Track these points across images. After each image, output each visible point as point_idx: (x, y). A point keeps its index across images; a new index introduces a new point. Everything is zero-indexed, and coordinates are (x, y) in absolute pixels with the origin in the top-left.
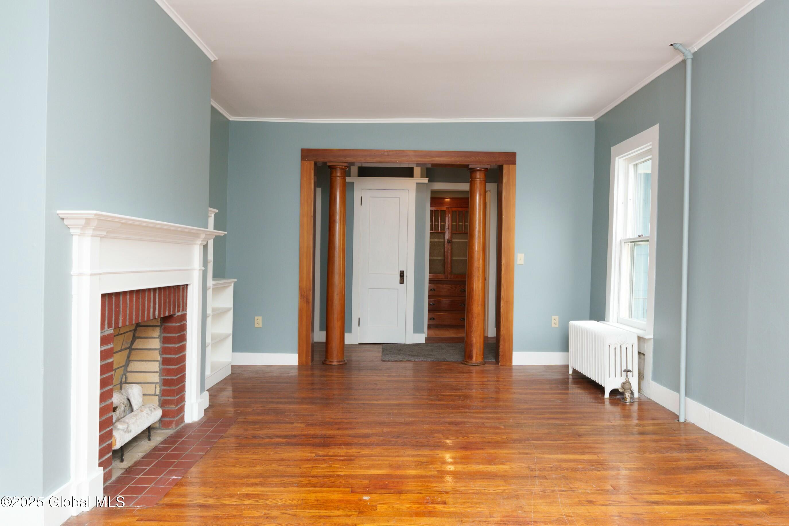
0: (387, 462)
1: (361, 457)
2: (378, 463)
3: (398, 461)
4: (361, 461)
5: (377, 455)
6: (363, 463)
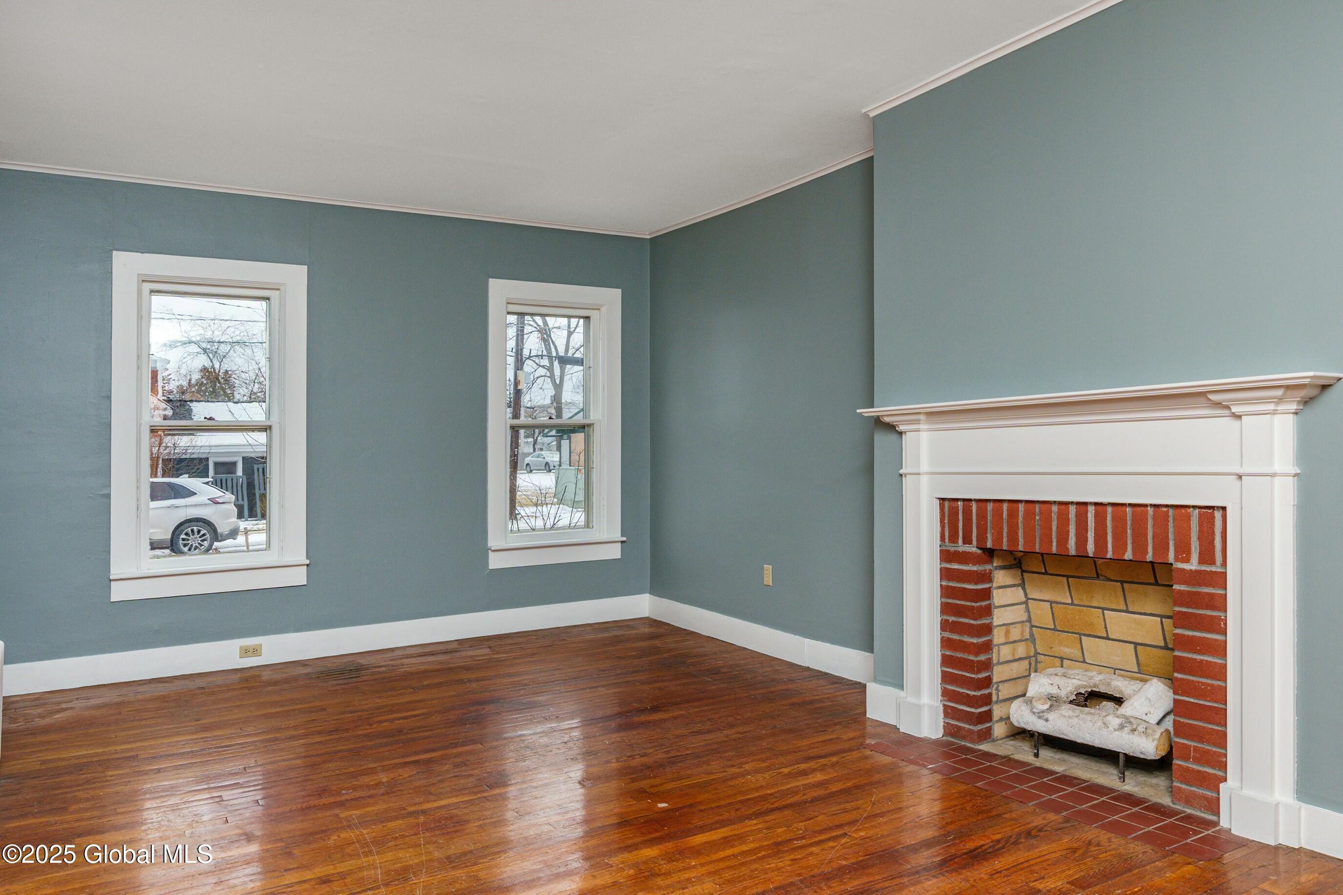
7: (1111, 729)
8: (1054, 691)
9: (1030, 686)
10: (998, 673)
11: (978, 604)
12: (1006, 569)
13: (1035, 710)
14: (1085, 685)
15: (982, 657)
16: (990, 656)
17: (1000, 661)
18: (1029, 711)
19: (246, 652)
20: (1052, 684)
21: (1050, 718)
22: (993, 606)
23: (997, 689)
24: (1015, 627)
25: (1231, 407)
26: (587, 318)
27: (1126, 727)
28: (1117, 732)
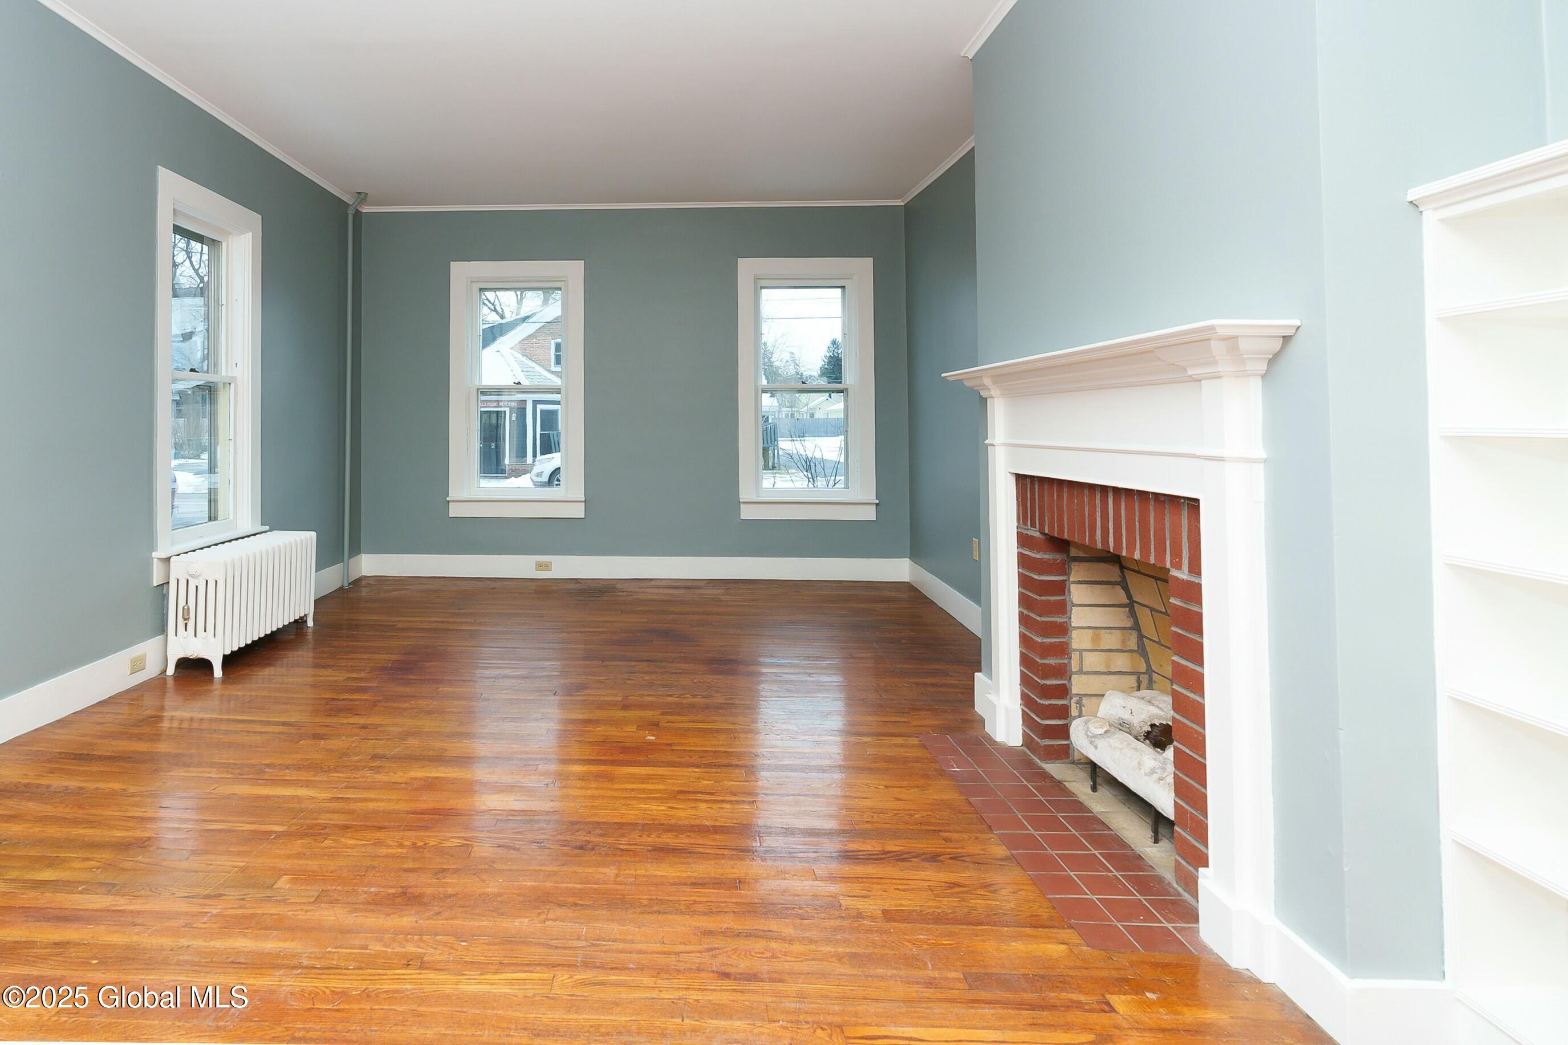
0: (617, 786)
1: (666, 798)
2: (633, 786)
3: (597, 789)
4: (665, 790)
5: (633, 802)
6: (661, 787)
7: (1142, 771)
8: (1126, 716)
9: (1101, 704)
10: (1078, 685)
11: (1044, 598)
12: (1091, 561)
13: (1089, 733)
14: (1161, 716)
15: (1052, 661)
16: (1066, 661)
17: (1084, 670)
18: (1084, 732)
19: (540, 566)
20: (1124, 707)
21: (1099, 746)
22: (1068, 603)
23: (1079, 703)
24: (1110, 633)
25: (1187, 369)
26: (843, 287)
27: (1156, 773)
28: (1146, 777)
